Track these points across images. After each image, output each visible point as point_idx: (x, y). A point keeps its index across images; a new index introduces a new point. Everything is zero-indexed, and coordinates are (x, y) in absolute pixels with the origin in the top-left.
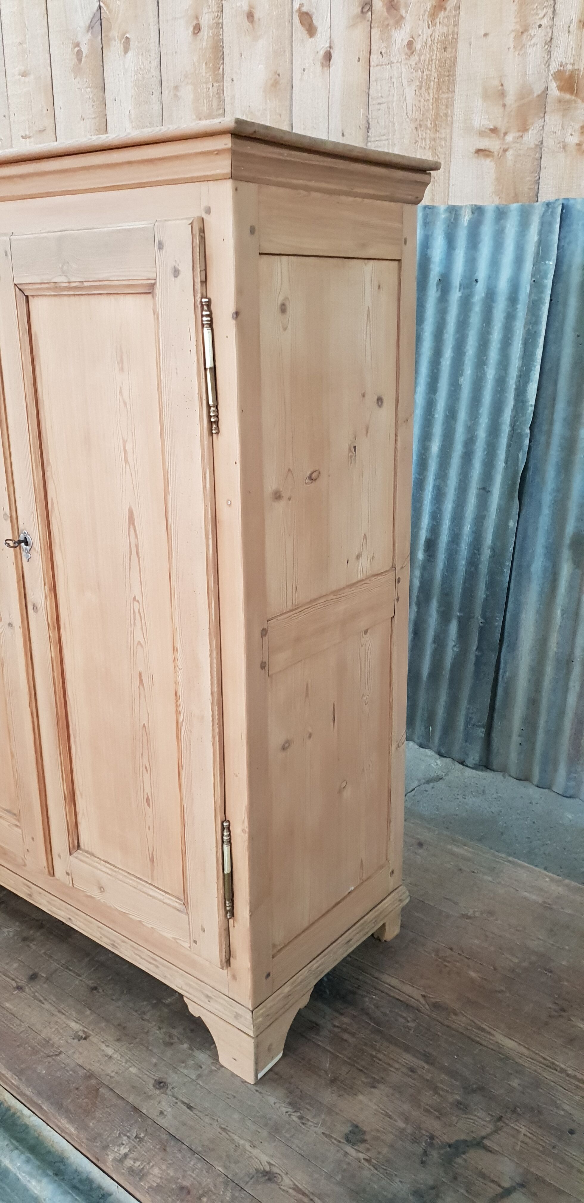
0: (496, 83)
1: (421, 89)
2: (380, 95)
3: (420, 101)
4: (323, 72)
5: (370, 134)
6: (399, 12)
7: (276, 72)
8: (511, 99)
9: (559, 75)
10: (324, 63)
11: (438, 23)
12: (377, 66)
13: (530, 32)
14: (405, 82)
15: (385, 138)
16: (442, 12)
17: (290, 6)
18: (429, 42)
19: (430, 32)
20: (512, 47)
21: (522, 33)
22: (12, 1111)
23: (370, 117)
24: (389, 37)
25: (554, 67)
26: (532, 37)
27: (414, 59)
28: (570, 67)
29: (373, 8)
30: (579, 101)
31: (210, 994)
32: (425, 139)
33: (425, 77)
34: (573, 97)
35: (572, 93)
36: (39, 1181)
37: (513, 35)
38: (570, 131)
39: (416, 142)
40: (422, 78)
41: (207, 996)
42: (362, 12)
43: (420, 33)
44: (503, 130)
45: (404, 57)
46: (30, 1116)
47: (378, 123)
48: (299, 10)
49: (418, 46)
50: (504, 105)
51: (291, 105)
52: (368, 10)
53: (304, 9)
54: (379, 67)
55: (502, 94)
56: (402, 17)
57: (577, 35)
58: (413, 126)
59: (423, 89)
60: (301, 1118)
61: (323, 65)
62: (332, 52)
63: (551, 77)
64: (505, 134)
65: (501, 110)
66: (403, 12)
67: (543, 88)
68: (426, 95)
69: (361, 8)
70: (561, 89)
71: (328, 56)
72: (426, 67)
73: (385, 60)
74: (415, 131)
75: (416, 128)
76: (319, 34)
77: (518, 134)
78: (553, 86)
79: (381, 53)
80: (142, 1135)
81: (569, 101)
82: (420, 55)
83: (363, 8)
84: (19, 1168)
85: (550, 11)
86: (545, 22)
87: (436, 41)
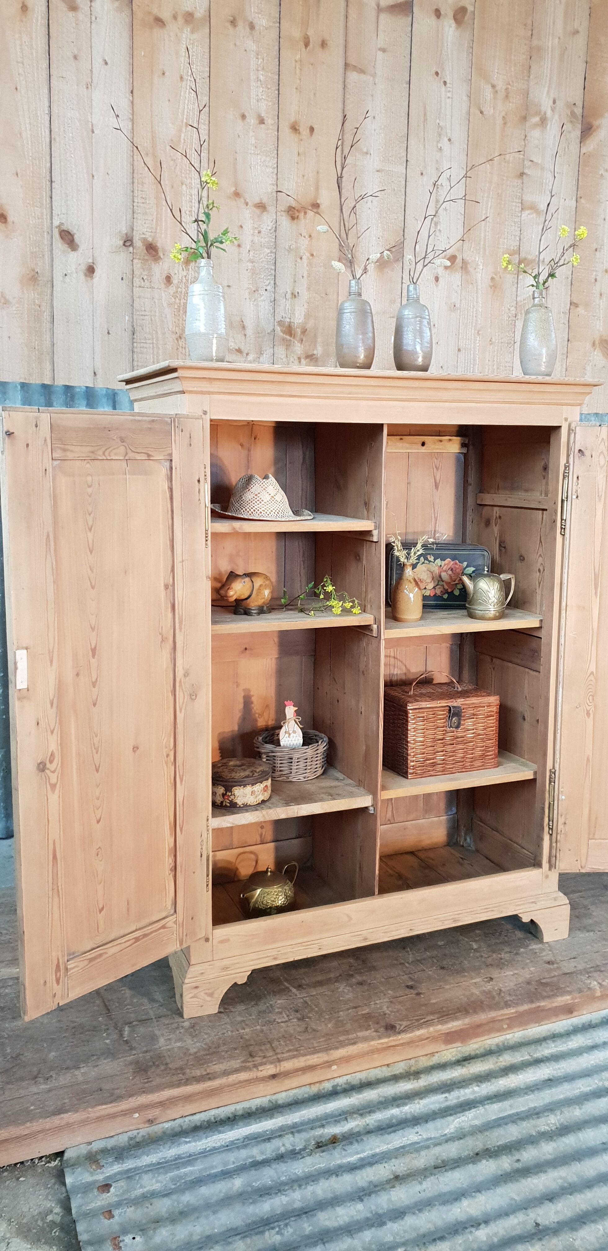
0: (238, 319)
1: (179, 311)
2: (143, 309)
3: (179, 320)
4: (87, 281)
5: (135, 336)
6: (158, 253)
7: (33, 270)
8: (249, 332)
9: (280, 323)
10: (88, 274)
11: (191, 269)
12: (140, 287)
13: (260, 292)
14: (165, 305)
15: (150, 341)
16: (193, 263)
17: (49, 221)
18: (184, 280)
19: (185, 273)
20: (248, 298)
21: (254, 291)
22: (501, 1044)
23: (135, 324)
24: (150, 269)
25: (278, 318)
26: (262, 296)
27: (172, 289)
28: (288, 320)
29: (135, 245)
30: (296, 342)
31: (533, 901)
32: (185, 348)
33: (182, 304)
34: (292, 339)
35: (291, 335)
36: (572, 1040)
37: (248, 291)
38: (292, 359)
39: (177, 349)
40: (180, 304)
41: (533, 902)
42: (124, 245)
43: (176, 272)
44: (246, 352)
45: (163, 286)
46: (514, 1036)
47: (142, 329)
48: (58, 227)
49: (175, 281)
50: (245, 335)
51: (52, 300)
52: (130, 246)
53: (64, 228)
54: (141, 289)
55: (244, 328)
56: (160, 257)
57: (291, 302)
58: (175, 336)
59: (181, 312)
60: (599, 931)
61: (86, 275)
62: (94, 266)
63: (276, 324)
64: (247, 354)
65: (243, 338)
66: (161, 254)
67: (271, 328)
68: (184, 316)
69: (123, 241)
70: (284, 332)
71: (91, 270)
72: (183, 297)
73: (147, 284)
74: (176, 341)
75: (177, 339)
76: (80, 250)
77: (256, 356)
78: (278, 329)
79: (143, 279)
80: (587, 976)
81: (290, 340)
82: (178, 287)
83: (125, 242)
84: (555, 1047)
85: (272, 282)
86: (268, 288)
87: (190, 281)
